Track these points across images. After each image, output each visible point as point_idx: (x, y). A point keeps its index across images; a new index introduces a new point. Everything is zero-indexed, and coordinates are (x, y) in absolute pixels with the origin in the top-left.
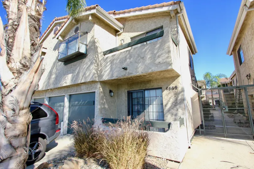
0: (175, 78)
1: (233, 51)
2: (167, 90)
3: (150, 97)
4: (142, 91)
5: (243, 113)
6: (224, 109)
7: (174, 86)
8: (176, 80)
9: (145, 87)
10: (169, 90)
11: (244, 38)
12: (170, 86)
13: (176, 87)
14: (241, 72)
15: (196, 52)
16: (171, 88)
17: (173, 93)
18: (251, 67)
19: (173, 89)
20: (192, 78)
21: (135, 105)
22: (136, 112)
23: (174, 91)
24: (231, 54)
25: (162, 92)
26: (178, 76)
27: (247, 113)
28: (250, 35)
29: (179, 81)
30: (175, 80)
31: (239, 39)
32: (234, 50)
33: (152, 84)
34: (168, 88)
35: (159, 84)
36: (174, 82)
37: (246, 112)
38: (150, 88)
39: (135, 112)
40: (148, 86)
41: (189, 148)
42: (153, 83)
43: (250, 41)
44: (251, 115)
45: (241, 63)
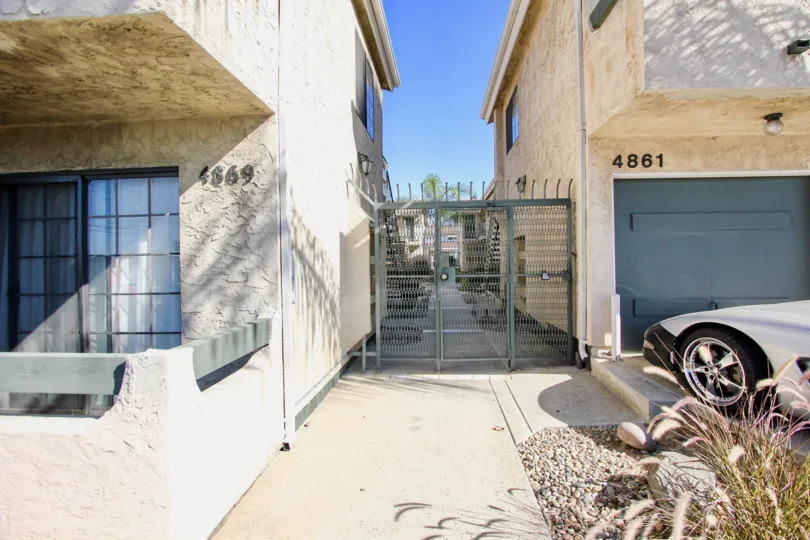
0: (249, 123)
1: (495, 107)
2: (205, 182)
3: (117, 217)
4: (71, 179)
5: (496, 290)
6: (444, 277)
7: (240, 165)
8: (250, 136)
9: (88, 160)
10: (213, 183)
11: (528, 60)
12: (220, 164)
13: (248, 173)
14: (507, 174)
15: (394, 84)
16: (224, 173)
17: (231, 200)
18: (531, 155)
19: (232, 177)
20: (360, 163)
21: (31, 257)
22: (38, 295)
23: (237, 191)
24: (491, 121)
25: (181, 192)
26: (260, 116)
27: (505, 291)
28: (544, 44)
29: (266, 140)
30: (245, 135)
31: (515, 62)
32: (498, 105)
33: (128, 146)
34: (209, 173)
35: (165, 150)
36: (240, 146)
37: (502, 288)
38: (113, 166)
39: (30, 295)
40: (107, 156)
41: (286, 447)
42: (131, 137)
43: (542, 65)
44: (512, 298)
45: (509, 145)
